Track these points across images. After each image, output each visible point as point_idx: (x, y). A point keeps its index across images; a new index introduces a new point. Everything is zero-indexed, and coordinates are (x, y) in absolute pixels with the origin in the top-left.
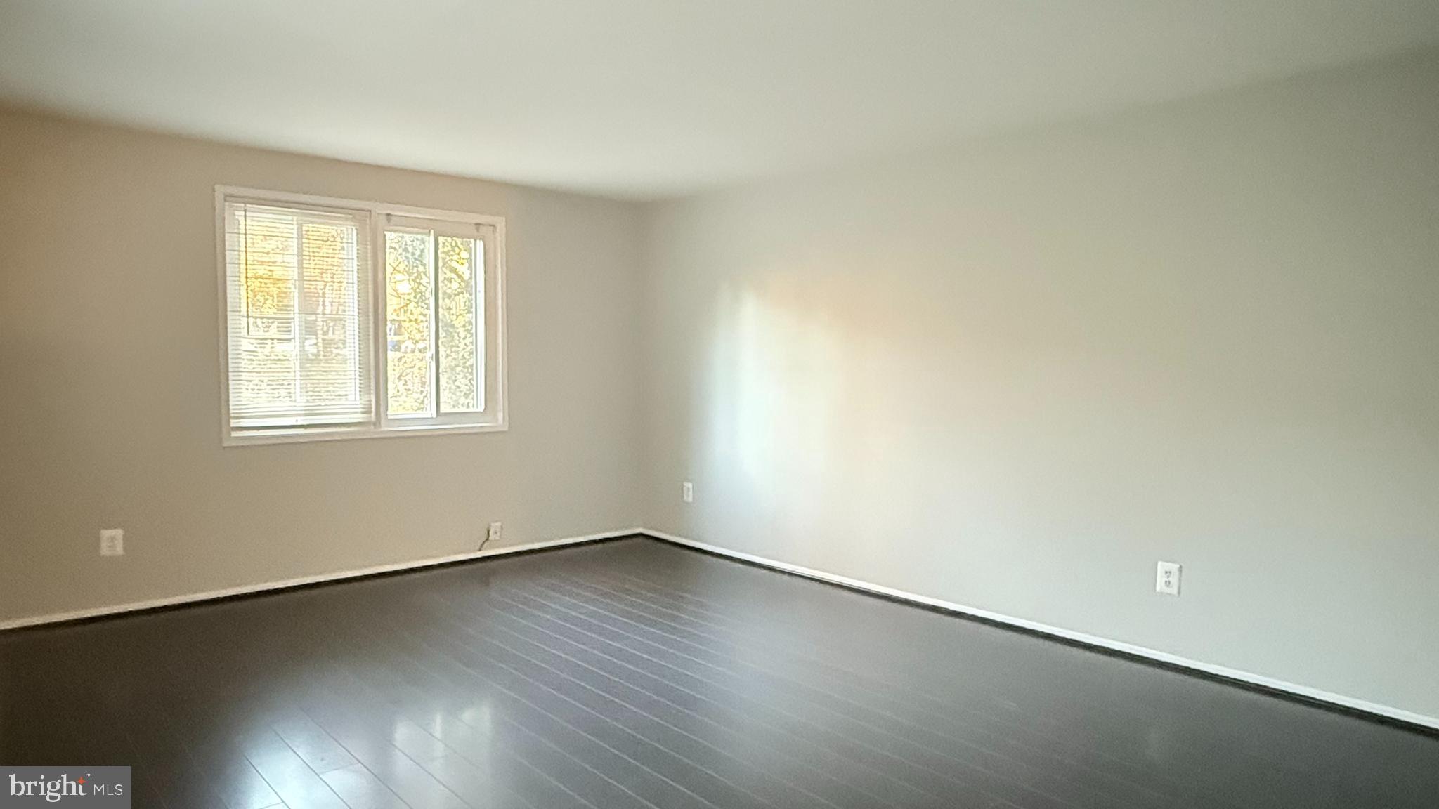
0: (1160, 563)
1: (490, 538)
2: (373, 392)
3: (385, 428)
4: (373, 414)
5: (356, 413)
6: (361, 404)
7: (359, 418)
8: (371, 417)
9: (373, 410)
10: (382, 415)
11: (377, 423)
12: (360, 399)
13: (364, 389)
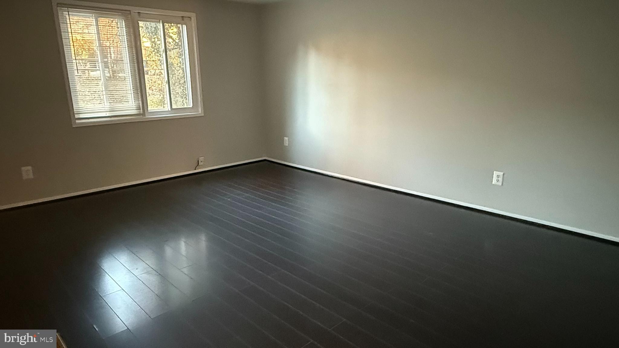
0: (495, 172)
1: (199, 164)
2: (140, 99)
3: (148, 116)
4: (141, 110)
5: (133, 110)
6: (135, 105)
7: (135, 112)
8: (140, 111)
9: (141, 108)
10: (146, 110)
11: (144, 114)
12: (135, 103)
13: (136, 99)
